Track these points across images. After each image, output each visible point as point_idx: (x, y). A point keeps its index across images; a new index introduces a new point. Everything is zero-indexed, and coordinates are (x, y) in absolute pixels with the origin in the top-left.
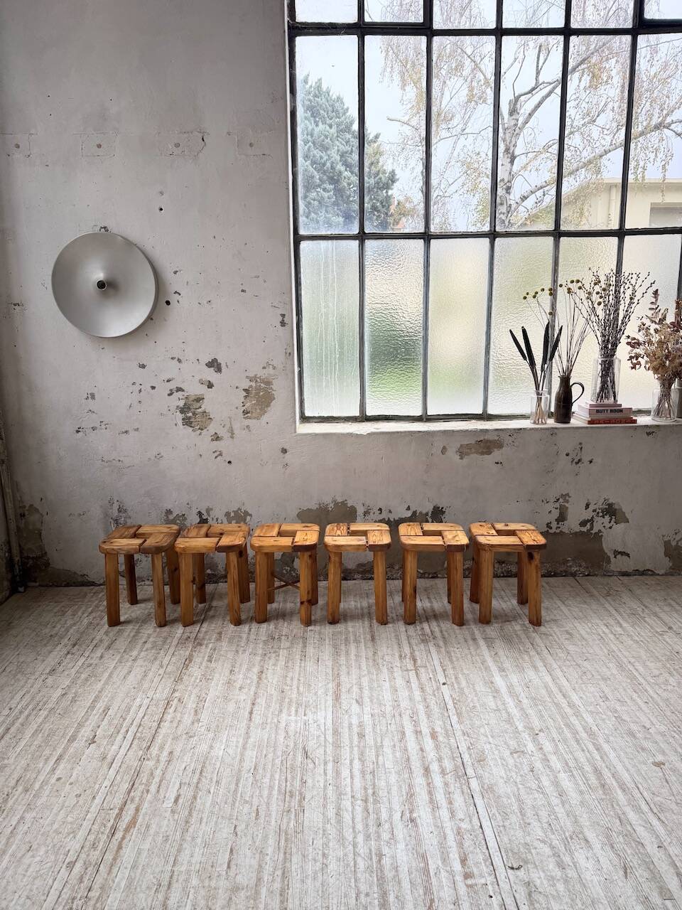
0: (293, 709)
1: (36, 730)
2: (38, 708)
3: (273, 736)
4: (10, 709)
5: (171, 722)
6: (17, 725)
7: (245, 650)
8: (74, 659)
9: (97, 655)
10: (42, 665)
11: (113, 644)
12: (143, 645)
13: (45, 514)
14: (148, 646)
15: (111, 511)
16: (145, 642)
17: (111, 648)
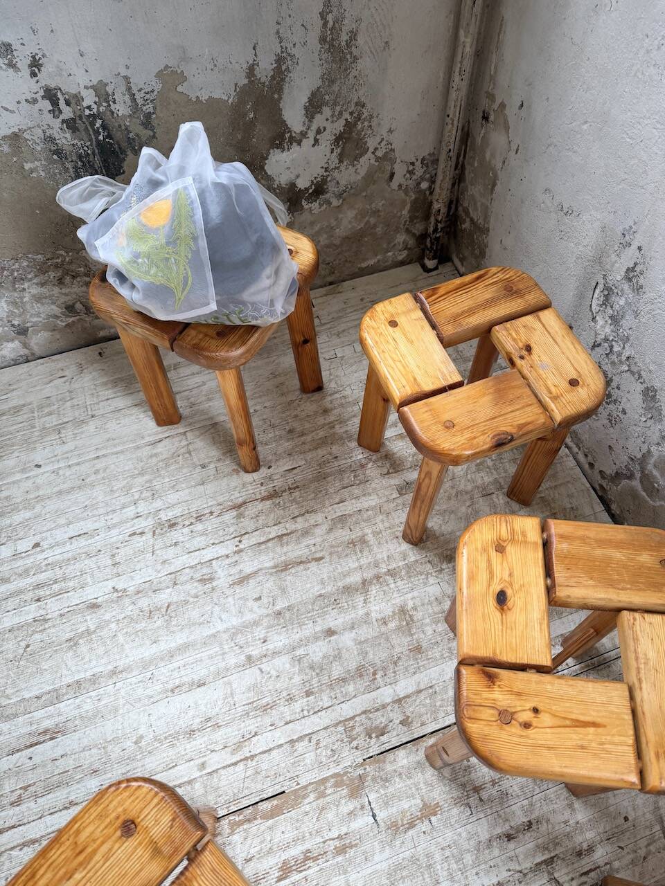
2: (41, 592)
4: (37, 545)
8: (221, 533)
9: (248, 565)
10: (187, 491)
11: (302, 567)
12: (317, 639)
13: (514, 147)
14: (318, 651)
15: (614, 258)
16: (330, 632)
17: (283, 574)
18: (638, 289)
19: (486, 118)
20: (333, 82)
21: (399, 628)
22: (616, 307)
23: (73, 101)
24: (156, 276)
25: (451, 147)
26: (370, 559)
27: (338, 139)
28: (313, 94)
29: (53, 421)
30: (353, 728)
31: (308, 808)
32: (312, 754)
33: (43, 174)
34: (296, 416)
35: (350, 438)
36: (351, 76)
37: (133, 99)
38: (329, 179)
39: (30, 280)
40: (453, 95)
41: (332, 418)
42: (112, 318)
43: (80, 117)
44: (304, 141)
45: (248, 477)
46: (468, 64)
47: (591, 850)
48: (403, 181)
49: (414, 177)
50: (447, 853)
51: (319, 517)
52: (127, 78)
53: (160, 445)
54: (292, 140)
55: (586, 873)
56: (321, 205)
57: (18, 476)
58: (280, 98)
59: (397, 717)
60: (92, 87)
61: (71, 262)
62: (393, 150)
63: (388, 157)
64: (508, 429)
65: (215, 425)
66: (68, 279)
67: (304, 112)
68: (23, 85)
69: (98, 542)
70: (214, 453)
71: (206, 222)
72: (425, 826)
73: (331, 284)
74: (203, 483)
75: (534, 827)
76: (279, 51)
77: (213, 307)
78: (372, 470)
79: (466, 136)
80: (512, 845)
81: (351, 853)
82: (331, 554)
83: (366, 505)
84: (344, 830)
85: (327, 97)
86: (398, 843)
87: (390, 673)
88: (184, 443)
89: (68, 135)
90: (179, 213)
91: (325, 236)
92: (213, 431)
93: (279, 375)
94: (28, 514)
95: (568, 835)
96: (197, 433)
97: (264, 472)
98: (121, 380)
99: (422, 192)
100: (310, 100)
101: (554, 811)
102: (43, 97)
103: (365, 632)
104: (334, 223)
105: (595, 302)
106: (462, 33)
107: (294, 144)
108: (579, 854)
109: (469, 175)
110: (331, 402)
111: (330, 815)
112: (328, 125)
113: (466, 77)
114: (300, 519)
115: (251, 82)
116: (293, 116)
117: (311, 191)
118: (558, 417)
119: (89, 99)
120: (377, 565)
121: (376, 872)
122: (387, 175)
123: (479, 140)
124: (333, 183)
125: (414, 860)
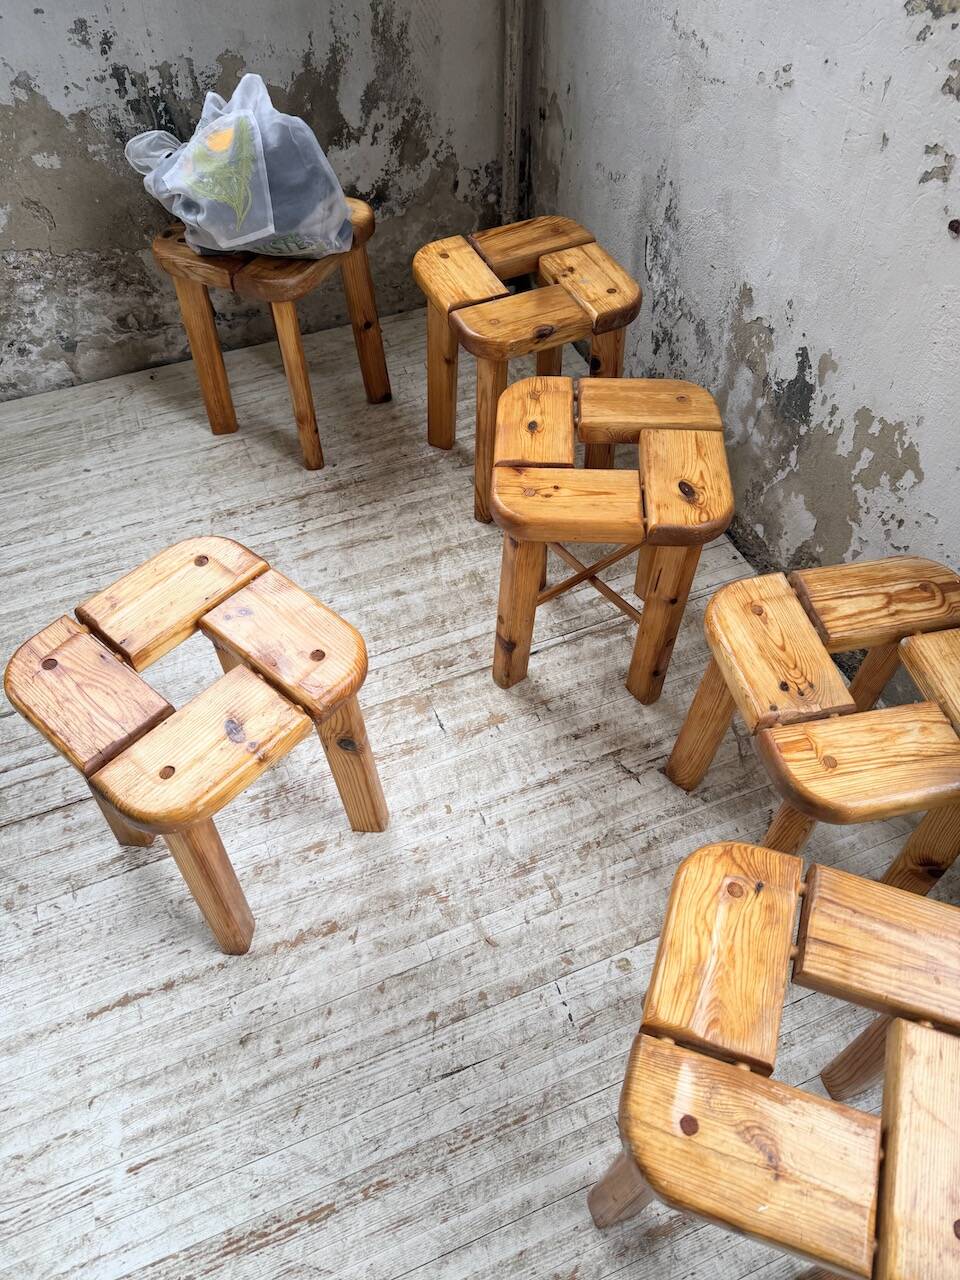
0: (161, 1116)
1: (22, 612)
2: (93, 570)
3: (24, 1118)
4: (87, 533)
5: (67, 830)
6: (38, 573)
7: (432, 825)
8: (284, 519)
9: (312, 544)
10: (246, 487)
11: (369, 544)
12: (384, 597)
13: (568, 135)
14: (386, 607)
15: (655, 204)
16: (398, 593)
17: (349, 551)
18: (676, 226)
19: (543, 116)
20: (386, 75)
21: (468, 588)
22: (664, 254)
23: (138, 82)
24: (219, 194)
25: (512, 149)
26: (441, 536)
27: (397, 139)
28: (369, 87)
29: (104, 433)
30: (421, 662)
31: (374, 722)
32: (380, 684)
33: (104, 157)
34: (363, 423)
35: (421, 439)
36: (404, 71)
37: (195, 83)
38: (390, 183)
39: (84, 283)
40: (508, 92)
41: (401, 424)
42: (174, 264)
43: (144, 98)
44: (363, 138)
45: (312, 474)
46: (517, 59)
47: (658, 743)
48: (467, 191)
49: (480, 188)
50: (514, 750)
51: (387, 505)
52: (189, 60)
53: (218, 449)
54: (350, 136)
55: (654, 760)
56: (384, 214)
57: (66, 480)
58: (336, 90)
59: (465, 651)
60: (157, 68)
61: (126, 265)
62: (453, 155)
63: (449, 163)
64: (549, 323)
65: (275, 433)
66: (122, 285)
67: (360, 106)
68: (93, 63)
69: (154, 528)
70: (275, 455)
71: (265, 145)
72: (493, 731)
73: (400, 311)
74: (263, 479)
75: (602, 728)
76: (333, 40)
77: (271, 229)
78: (443, 464)
79: (527, 141)
80: (579, 742)
81: (419, 753)
82: (399, 533)
83: (437, 493)
84: (411, 737)
85: (382, 92)
86: (465, 744)
87: (459, 620)
88: (242, 448)
89: (132, 118)
90: (242, 135)
91: (390, 252)
92: (273, 437)
93: (345, 390)
94: (77, 509)
95: (635, 734)
96: (256, 439)
97: (328, 469)
98: (174, 398)
99: (488, 206)
100: (366, 94)
101: (622, 716)
102: (111, 76)
103: (432, 592)
104: (399, 238)
105: (648, 258)
106: (508, 26)
107: (353, 141)
108: (647, 746)
109: (535, 184)
110: (401, 411)
111: (397, 727)
112: (385, 121)
113: (518, 70)
114: (367, 507)
115: (308, 72)
116: (350, 109)
117: (372, 196)
118: (595, 314)
119: (154, 80)
120: (447, 540)
121: (443, 766)
122: (452, 182)
123: (539, 142)
124: (395, 189)
125: (481, 757)
